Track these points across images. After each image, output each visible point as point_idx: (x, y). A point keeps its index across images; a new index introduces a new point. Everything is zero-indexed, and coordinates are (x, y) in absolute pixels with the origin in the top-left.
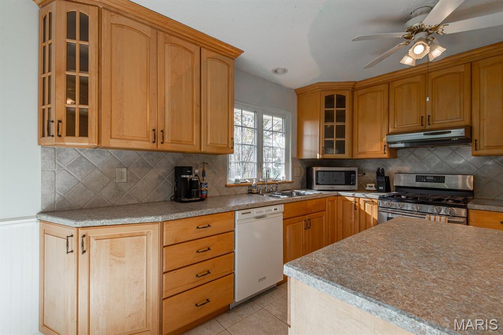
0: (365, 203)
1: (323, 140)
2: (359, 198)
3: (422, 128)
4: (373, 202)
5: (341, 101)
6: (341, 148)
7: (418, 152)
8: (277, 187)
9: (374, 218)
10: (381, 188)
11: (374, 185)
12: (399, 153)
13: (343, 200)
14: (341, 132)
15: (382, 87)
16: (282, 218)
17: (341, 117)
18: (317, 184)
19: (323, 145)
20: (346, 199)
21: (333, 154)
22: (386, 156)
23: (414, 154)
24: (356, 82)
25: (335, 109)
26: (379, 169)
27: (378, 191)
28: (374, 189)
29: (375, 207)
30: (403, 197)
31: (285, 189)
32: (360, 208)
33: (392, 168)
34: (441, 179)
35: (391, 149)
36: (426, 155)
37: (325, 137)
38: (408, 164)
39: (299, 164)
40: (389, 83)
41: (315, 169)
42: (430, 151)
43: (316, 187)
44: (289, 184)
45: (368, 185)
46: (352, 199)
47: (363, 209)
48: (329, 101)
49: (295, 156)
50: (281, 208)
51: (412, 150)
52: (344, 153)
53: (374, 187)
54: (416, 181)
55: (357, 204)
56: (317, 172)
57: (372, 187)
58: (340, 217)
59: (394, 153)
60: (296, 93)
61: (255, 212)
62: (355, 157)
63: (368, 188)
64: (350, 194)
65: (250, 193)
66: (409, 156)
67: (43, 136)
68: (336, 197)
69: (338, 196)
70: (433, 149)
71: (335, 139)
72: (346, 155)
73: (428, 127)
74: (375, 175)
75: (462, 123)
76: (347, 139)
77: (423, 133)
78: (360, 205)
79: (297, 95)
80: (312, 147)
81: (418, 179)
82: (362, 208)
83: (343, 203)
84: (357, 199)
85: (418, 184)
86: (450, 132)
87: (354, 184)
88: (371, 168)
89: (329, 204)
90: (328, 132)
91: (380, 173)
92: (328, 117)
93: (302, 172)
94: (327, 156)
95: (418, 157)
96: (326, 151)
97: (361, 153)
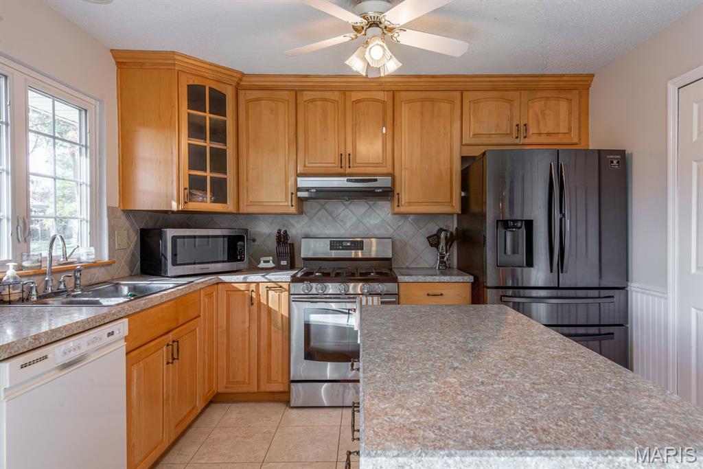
0: (267, 291)
1: (185, 171)
2: (258, 283)
3: (342, 171)
4: (281, 287)
5: (218, 104)
6: (219, 192)
7: (330, 205)
8: (76, 278)
9: (282, 315)
10: (284, 263)
11: (271, 258)
12: (307, 206)
13: (227, 291)
14: (219, 160)
15: (284, 95)
16: (124, 350)
17: (219, 133)
18: (175, 263)
19: (185, 183)
20: (234, 287)
21: (204, 203)
22: (293, 210)
23: (325, 209)
24: (243, 75)
25: (208, 115)
26: (279, 232)
27: (281, 268)
28: (271, 265)
29: (285, 295)
30: (317, 274)
31: (93, 282)
32: (259, 303)
33: (297, 229)
34: (358, 245)
36: (340, 210)
37: (191, 168)
38: (317, 223)
39: (123, 221)
40: (297, 92)
41: (170, 233)
42: (345, 205)
43: (171, 270)
44: (103, 270)
45: (263, 259)
46: (242, 287)
47: (265, 303)
49: (114, 202)
50: (122, 328)
51: (322, 201)
52: (225, 202)
53: (271, 262)
54: (331, 249)
55: (254, 295)
56: (174, 238)
57: (268, 262)
58: (223, 322)
59: (301, 204)
60: (114, 58)
61: (58, 353)
62: (243, 209)
63: (262, 265)
64: (240, 278)
66: (319, 211)
68: (216, 286)
69: (217, 284)
70: (349, 202)
71: (208, 174)
72: (229, 207)
73: (348, 171)
74: (274, 241)
75: (384, 170)
76: (230, 176)
77: (345, 179)
78: (258, 295)
79: (118, 63)
81: (335, 245)
82: (263, 301)
83: (228, 297)
84: (254, 285)
85: (334, 254)
86: (376, 180)
87: (242, 260)
89: (204, 300)
90: (196, 158)
91: (282, 238)
92: (196, 129)
93: (131, 240)
94: (193, 206)
95: (330, 213)
96: (190, 197)
97: (253, 203)
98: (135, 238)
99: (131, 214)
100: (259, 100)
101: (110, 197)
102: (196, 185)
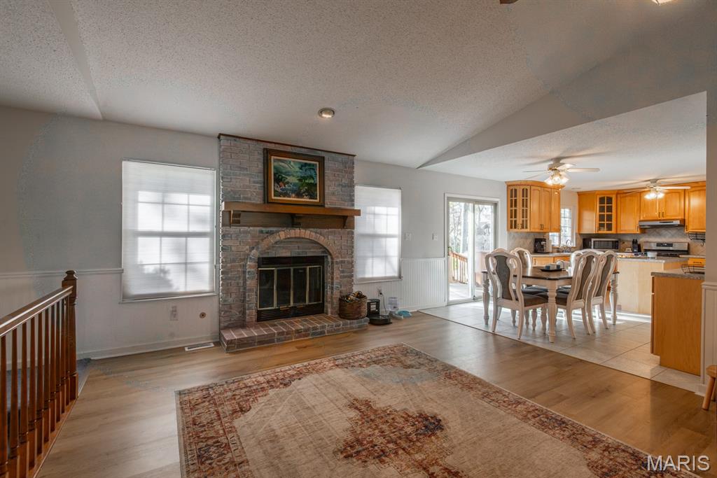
1: (598, 222)
3: (660, 219)
5: (610, 200)
6: (609, 227)
7: (657, 230)
10: (635, 250)
11: (630, 248)
12: (647, 231)
14: (609, 218)
17: (610, 209)
18: (595, 247)
19: (597, 226)
21: (604, 231)
22: (638, 232)
24: (619, 190)
25: (606, 205)
27: (633, 252)
33: (642, 240)
34: (670, 245)
35: (641, 229)
37: (600, 221)
38: (652, 237)
39: (579, 236)
40: (641, 193)
41: (593, 240)
42: (665, 230)
44: (575, 247)
45: (627, 249)
48: (602, 200)
49: (577, 231)
53: (630, 250)
54: (657, 246)
56: (594, 241)
59: (643, 230)
62: (619, 232)
63: (627, 251)
65: (558, 252)
66: (652, 233)
67: (511, 228)
71: (606, 222)
72: (613, 231)
73: (663, 219)
74: (631, 243)
75: (679, 218)
76: (613, 222)
77: (659, 222)
79: (579, 195)
80: (590, 226)
81: (659, 245)
85: (658, 248)
86: (672, 222)
87: (618, 248)
88: (630, 239)
90: (601, 218)
91: (635, 242)
92: (602, 209)
93: (581, 242)
94: (600, 232)
95: (658, 233)
96: (599, 229)
97: (622, 231)
98: (582, 241)
99: (580, 234)
100: (626, 197)
101: (576, 231)
102: (601, 226)
